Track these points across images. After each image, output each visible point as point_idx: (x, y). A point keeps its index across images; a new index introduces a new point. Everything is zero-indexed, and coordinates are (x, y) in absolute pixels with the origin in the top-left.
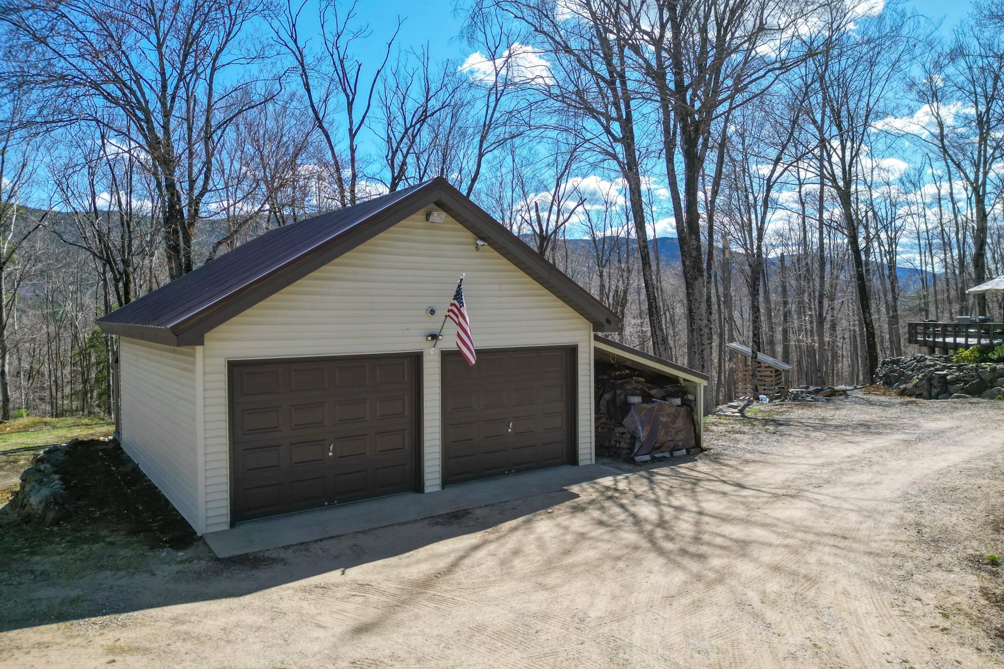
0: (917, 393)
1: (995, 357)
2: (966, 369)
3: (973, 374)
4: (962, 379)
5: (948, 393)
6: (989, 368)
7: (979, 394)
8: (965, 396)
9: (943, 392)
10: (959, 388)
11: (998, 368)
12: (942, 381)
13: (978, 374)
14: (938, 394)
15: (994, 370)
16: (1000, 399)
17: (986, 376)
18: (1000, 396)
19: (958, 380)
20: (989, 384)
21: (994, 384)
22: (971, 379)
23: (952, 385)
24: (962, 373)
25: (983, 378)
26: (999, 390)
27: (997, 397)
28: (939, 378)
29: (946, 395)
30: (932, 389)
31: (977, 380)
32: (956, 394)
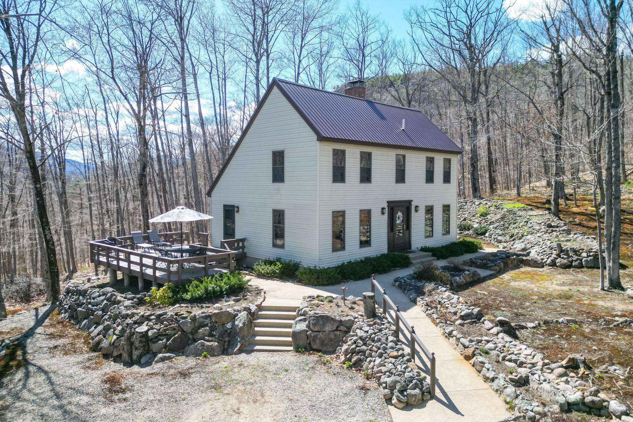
0: (115, 354)
1: (188, 296)
2: (167, 320)
3: (174, 325)
4: (164, 333)
5: (151, 352)
6: (189, 318)
7: (182, 351)
8: (169, 357)
9: (145, 352)
10: (162, 346)
11: (197, 317)
12: (144, 339)
13: (179, 326)
14: (140, 357)
15: (194, 319)
16: (205, 356)
17: (188, 328)
18: (205, 353)
19: (160, 335)
20: (191, 336)
21: (196, 336)
22: (173, 332)
23: (154, 343)
24: (162, 326)
25: (185, 330)
26: (203, 345)
27: (203, 355)
28: (141, 337)
29: (148, 356)
30: (134, 351)
31: (180, 333)
32: (160, 355)
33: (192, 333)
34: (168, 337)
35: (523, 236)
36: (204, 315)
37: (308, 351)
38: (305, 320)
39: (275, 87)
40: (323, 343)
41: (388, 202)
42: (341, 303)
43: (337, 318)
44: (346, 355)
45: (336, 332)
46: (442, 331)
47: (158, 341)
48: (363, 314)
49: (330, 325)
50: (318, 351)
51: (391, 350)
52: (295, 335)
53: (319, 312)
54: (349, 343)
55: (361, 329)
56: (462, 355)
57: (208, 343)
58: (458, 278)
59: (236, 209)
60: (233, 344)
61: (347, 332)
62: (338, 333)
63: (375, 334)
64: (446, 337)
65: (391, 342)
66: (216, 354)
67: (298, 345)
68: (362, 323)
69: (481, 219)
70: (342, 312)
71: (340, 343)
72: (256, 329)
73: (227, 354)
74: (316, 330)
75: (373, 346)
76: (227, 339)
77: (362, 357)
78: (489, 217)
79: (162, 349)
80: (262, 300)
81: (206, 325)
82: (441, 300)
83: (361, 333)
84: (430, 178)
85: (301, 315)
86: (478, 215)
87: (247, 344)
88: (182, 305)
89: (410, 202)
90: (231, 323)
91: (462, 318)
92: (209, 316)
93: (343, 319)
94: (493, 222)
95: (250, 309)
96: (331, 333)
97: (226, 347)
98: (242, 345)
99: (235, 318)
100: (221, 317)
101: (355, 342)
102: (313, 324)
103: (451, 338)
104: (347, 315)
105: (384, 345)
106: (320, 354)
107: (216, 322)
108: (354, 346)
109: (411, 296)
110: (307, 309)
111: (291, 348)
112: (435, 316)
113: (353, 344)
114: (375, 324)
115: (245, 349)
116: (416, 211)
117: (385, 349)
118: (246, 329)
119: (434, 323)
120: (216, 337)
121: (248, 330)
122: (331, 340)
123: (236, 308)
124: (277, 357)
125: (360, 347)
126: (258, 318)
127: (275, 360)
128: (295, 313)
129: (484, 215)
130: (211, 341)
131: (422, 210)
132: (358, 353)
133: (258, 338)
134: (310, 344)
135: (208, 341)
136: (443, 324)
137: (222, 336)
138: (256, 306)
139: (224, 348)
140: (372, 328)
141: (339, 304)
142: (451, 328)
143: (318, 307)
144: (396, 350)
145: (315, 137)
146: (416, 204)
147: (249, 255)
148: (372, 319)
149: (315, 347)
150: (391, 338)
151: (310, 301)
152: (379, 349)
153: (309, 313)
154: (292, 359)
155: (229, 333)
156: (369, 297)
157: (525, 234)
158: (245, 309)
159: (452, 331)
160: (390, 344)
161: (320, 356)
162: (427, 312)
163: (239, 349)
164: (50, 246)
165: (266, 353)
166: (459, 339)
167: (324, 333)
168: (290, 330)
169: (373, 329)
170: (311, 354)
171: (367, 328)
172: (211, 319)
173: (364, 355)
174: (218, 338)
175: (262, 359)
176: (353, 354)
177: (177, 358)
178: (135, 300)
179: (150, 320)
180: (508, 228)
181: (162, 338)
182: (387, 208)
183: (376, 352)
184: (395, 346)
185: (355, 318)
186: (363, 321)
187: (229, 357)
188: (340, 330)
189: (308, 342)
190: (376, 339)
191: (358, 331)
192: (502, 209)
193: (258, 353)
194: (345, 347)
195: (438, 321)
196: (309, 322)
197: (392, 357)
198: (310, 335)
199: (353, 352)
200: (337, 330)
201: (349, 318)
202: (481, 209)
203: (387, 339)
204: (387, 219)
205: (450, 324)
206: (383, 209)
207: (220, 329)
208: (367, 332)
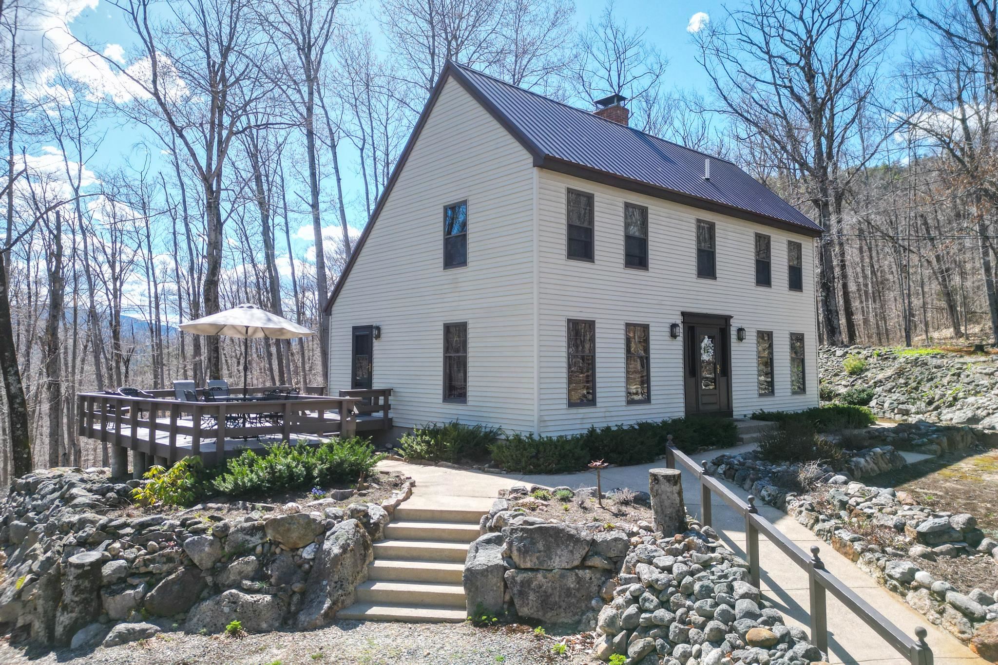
0: (18, 622)
1: (226, 485)
2: (157, 538)
3: (171, 549)
4: (143, 570)
5: (102, 619)
6: (210, 531)
7: (181, 616)
8: (143, 631)
9: (88, 618)
10: (132, 603)
11: (232, 530)
12: (87, 583)
13: (183, 551)
14: (71, 630)
15: (222, 534)
16: (234, 633)
17: (204, 556)
18: (235, 622)
19: (133, 575)
20: (209, 579)
21: (223, 579)
22: (165, 568)
23: (113, 593)
24: (143, 551)
25: (196, 561)
26: (234, 601)
27: (229, 627)
28: (77, 577)
29: (93, 628)
30: (58, 614)
31: (181, 569)
32: (121, 627)
33: (214, 571)
34: (151, 579)
35: (955, 399)
36: (249, 524)
37: (506, 623)
38: (498, 541)
39: (451, 79)
40: (545, 601)
41: (683, 314)
42: (592, 503)
43: (583, 534)
44: (611, 636)
45: (580, 573)
46: (877, 573)
47: (124, 590)
48: (653, 525)
49: (565, 553)
50: (534, 623)
51: (748, 622)
52: (471, 578)
53: (537, 519)
54: (619, 600)
55: (650, 562)
56: (965, 642)
57: (248, 597)
58: (862, 460)
59: (375, 332)
60: (312, 601)
61: (611, 571)
62: (587, 574)
63: (692, 574)
64: (894, 589)
65: (743, 596)
66: (264, 626)
67: (480, 605)
68: (653, 547)
69: (852, 380)
70: (596, 520)
71: (594, 602)
72: (378, 563)
73: (293, 629)
74: (528, 565)
75: (690, 609)
76: (297, 587)
77: (659, 641)
78: (869, 374)
79: (130, 609)
80: (401, 497)
81: (251, 551)
82: (846, 498)
83: (651, 572)
84: (763, 276)
85: (491, 529)
86: (845, 373)
87: (349, 601)
88: (210, 505)
89: (727, 319)
90: (313, 545)
91: (923, 538)
92: (261, 529)
93: (599, 537)
94: (881, 382)
95: (366, 515)
96: (569, 573)
97: (293, 608)
98: (334, 603)
99: (324, 533)
100: (289, 530)
101: (635, 599)
102: (519, 550)
103: (911, 594)
104: (610, 529)
105: (723, 606)
106: (538, 631)
107: (277, 544)
108: (632, 609)
109: (764, 493)
110: (506, 515)
111: (463, 614)
112: (846, 535)
113: (628, 603)
114: (688, 548)
115: (342, 613)
116: (740, 338)
117: (728, 618)
118: (348, 560)
119: (846, 554)
120: (273, 580)
121: (355, 565)
122: (568, 592)
123: (332, 510)
124: (422, 638)
125: (652, 612)
126: (387, 538)
127: (414, 646)
128: (477, 527)
129: (858, 372)
130: (258, 591)
131: (751, 337)
132: (645, 629)
133: (379, 586)
134: (511, 603)
135: (249, 591)
136: (877, 555)
137: (286, 578)
138: (385, 508)
139: (289, 612)
140: (680, 558)
141: (588, 504)
142: (906, 565)
143: (533, 509)
144: (765, 623)
145: (530, 160)
146: (739, 326)
147: (398, 423)
148: (678, 536)
149: (524, 611)
150: (742, 587)
151: (516, 498)
152: (709, 617)
153: (511, 521)
154: (460, 643)
155: (308, 572)
156: (668, 478)
157: (961, 395)
158: (354, 513)
159: (912, 572)
160: (743, 605)
161: (538, 637)
162: (817, 527)
163: (326, 615)
164: (16, 406)
165: (395, 626)
166: (942, 595)
167: (549, 575)
168: (461, 567)
169: (685, 563)
170: (514, 631)
171: (667, 561)
172: (265, 535)
173: (666, 637)
174: (278, 584)
175: (380, 641)
176: (630, 632)
177: (163, 635)
178: (110, 494)
179: (116, 537)
180: (916, 389)
181: (135, 581)
182: (681, 326)
183: (702, 627)
184: (758, 611)
185: (632, 534)
186: (654, 543)
187: (298, 635)
188: (590, 567)
189: (507, 598)
190: (697, 587)
191: (642, 568)
192: (895, 358)
193: (375, 625)
194: (606, 613)
195: (858, 546)
196: (510, 544)
197: (754, 643)
198: (513, 578)
199: (632, 627)
200: (583, 566)
201: (614, 534)
202: (851, 362)
203: (731, 589)
204: (681, 348)
205: (895, 555)
206: (674, 326)
207: (284, 560)
208: (669, 569)
